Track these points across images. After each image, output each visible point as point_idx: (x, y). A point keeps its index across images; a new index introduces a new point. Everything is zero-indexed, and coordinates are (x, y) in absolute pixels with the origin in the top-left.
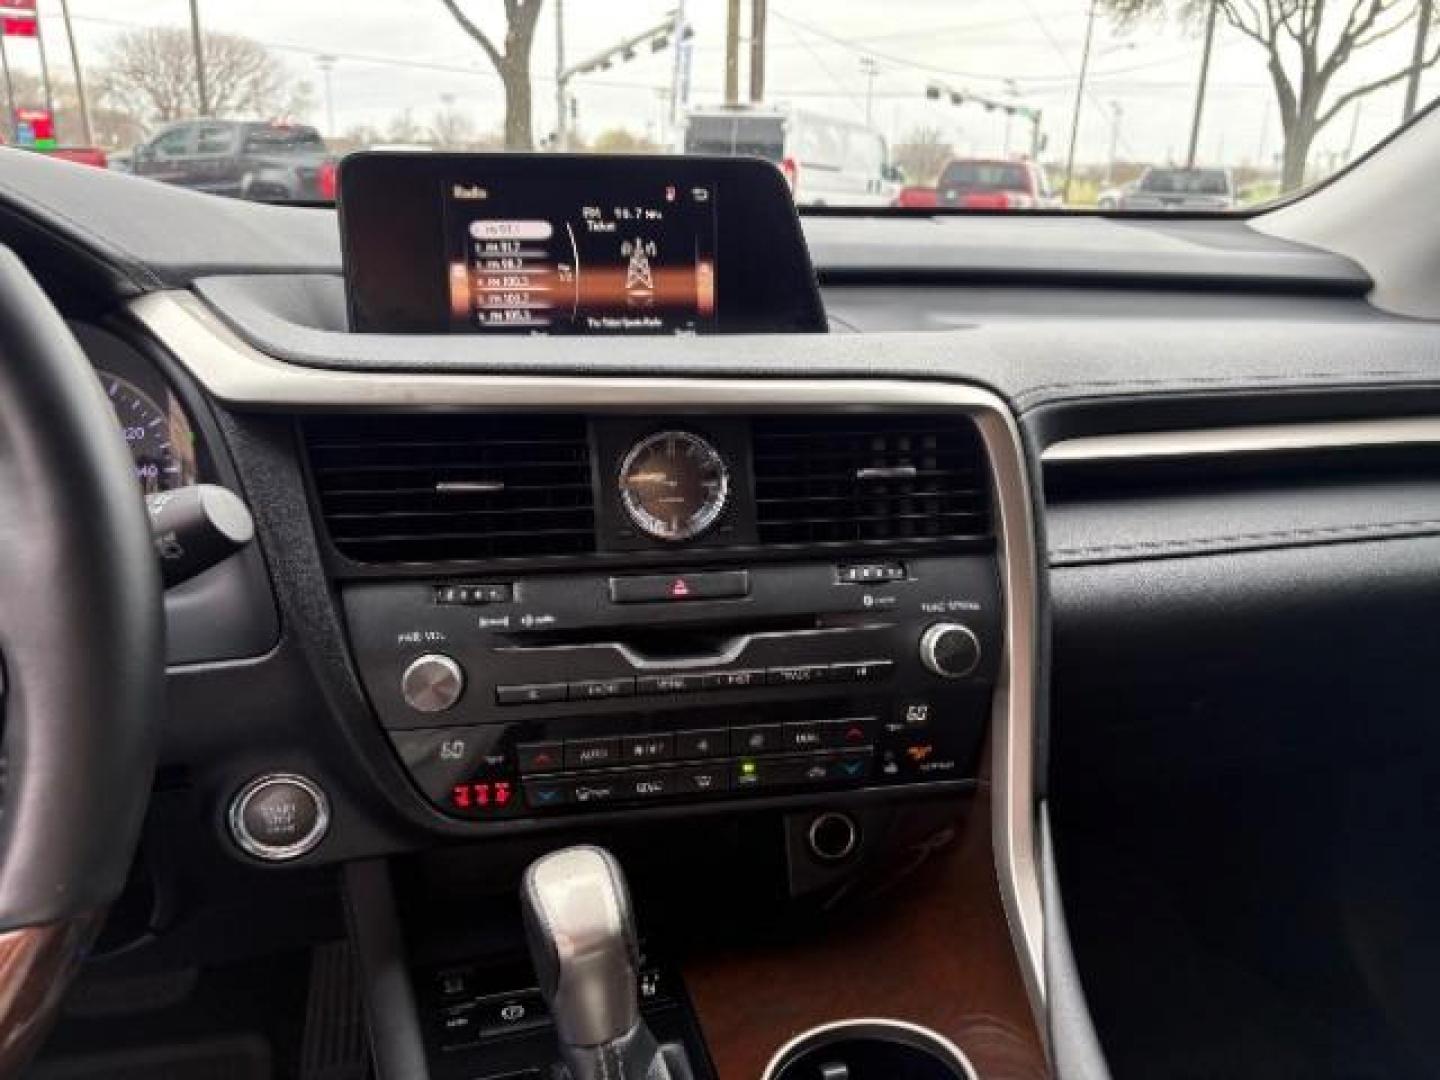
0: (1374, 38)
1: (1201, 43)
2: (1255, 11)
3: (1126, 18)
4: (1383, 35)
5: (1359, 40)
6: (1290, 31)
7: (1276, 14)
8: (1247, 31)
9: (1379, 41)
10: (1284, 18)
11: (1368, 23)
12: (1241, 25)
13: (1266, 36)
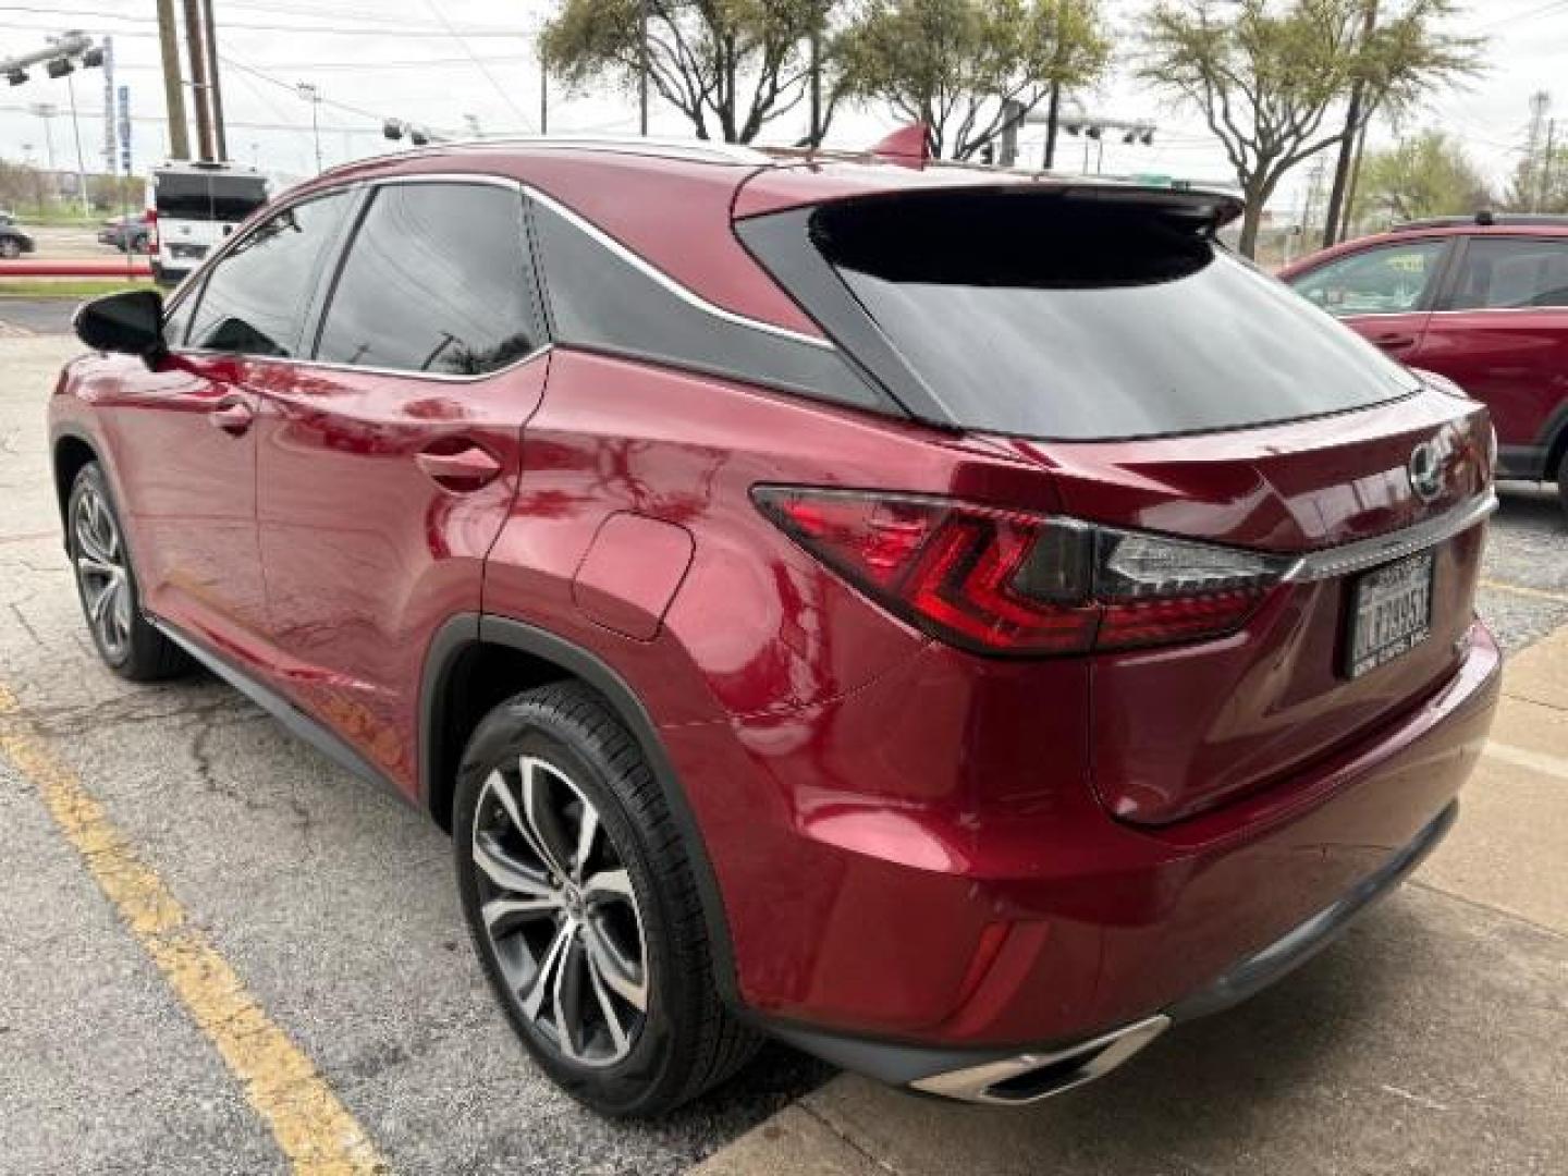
0: (775, 114)
1: (638, 110)
2: (679, 87)
3: (574, 85)
4: (782, 111)
5: (766, 115)
6: (712, 106)
7: (697, 90)
8: (676, 102)
9: (779, 117)
10: (705, 93)
11: (770, 101)
12: (670, 97)
13: (690, 106)
